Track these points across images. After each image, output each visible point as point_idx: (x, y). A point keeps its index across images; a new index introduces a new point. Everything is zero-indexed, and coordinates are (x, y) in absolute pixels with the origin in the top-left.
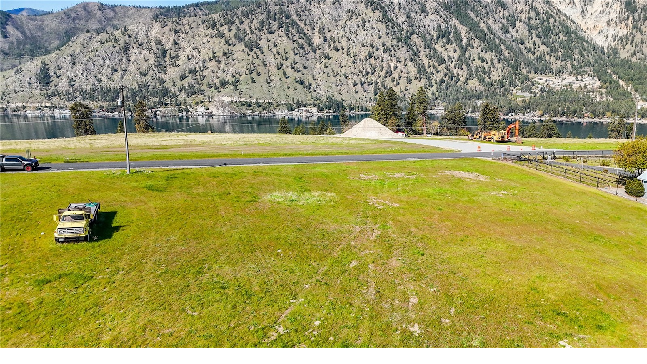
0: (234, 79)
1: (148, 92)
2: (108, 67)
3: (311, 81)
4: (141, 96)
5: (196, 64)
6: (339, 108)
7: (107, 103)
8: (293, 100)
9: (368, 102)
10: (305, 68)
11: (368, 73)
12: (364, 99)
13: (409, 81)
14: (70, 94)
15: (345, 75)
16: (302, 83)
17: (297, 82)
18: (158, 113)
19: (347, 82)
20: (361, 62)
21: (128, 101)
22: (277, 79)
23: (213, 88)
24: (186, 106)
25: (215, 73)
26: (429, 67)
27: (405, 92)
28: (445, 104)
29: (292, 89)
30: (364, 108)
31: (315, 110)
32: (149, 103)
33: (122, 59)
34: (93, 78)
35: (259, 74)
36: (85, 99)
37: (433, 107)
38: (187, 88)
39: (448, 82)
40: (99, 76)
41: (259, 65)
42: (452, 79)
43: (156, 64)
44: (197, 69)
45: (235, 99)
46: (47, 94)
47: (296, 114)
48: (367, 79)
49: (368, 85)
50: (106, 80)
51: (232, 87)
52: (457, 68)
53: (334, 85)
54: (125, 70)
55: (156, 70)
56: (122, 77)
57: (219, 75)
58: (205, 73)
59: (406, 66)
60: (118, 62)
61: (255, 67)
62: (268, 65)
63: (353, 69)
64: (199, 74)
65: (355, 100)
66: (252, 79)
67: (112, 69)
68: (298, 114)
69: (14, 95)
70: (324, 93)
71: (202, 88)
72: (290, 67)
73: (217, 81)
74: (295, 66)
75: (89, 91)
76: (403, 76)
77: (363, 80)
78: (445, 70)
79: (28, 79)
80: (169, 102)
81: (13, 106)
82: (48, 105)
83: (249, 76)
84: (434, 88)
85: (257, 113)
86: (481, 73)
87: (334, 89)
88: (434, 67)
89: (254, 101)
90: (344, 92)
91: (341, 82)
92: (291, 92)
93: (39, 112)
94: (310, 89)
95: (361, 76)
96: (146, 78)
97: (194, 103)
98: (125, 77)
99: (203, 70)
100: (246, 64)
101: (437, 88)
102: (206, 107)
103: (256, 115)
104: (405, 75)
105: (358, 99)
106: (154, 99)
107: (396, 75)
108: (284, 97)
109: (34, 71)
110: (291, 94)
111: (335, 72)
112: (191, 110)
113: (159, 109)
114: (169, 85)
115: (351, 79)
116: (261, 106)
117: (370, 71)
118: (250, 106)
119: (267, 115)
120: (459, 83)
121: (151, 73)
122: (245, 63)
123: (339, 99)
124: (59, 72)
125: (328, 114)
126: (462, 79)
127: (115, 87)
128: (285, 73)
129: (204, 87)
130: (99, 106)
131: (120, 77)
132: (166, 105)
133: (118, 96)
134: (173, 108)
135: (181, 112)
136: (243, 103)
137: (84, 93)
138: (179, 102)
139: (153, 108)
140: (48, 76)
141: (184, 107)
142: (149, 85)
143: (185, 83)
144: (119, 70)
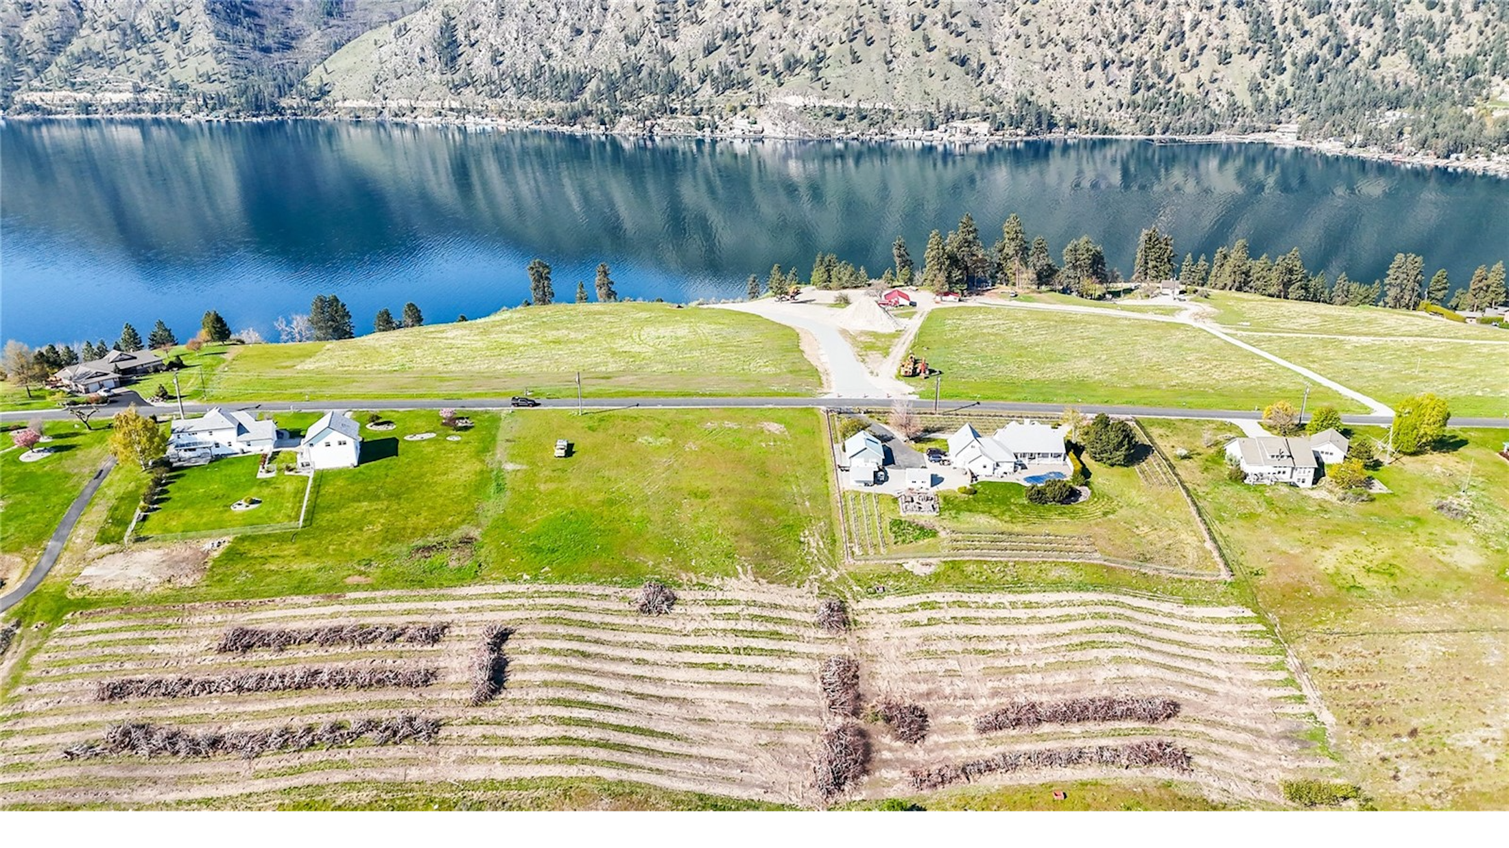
0: (813, 54)
1: (640, 81)
2: (565, 24)
3: (986, 56)
4: (626, 91)
5: (739, 17)
6: (1039, 124)
7: (562, 103)
8: (938, 104)
9: (1113, 111)
10: (976, 25)
11: (1123, 39)
12: (1106, 102)
13: (1225, 59)
14: (494, 83)
15: (1067, 44)
16: (963, 62)
17: (952, 60)
18: (657, 129)
19: (1070, 61)
20: (1111, 10)
21: (599, 101)
22: (908, 53)
23: (769, 74)
24: (712, 116)
25: (777, 41)
26: (1283, 21)
27: (1208, 86)
28: (1306, 117)
29: (939, 76)
30: (1101, 124)
31: (983, 128)
32: (640, 107)
33: (591, 7)
34: (537, 48)
35: (869, 42)
36: (520, 94)
37: (1274, 126)
38: (716, 73)
39: (1325, 61)
40: (549, 44)
41: (871, 21)
42: (1338, 54)
43: (658, 17)
44: (740, 30)
45: (813, 101)
46: (453, 81)
47: (939, 137)
48: (1119, 52)
49: (1121, 68)
50: (560, 54)
51: (807, 73)
52: (1357, 24)
53: (1037, 67)
54: (597, 32)
55: (657, 30)
56: (591, 48)
57: (783, 43)
58: (756, 40)
59: (1222, 18)
60: (583, 13)
61: (861, 24)
62: (891, 20)
63: (1087, 28)
64: (743, 42)
65: (1083, 105)
66: (853, 53)
67: (571, 28)
68: (946, 136)
69: (395, 82)
70: (1011, 87)
71: (746, 75)
72: (940, 23)
73: (778, 59)
74: (954, 20)
75: (528, 76)
76: (1210, 46)
77: (1110, 54)
78: (1324, 29)
79: (418, 50)
80: (678, 106)
81: (393, 105)
82: (455, 105)
83: (848, 45)
84: (1286, 79)
85: (854, 134)
86: (1419, 38)
87: (1037, 78)
88: (1296, 20)
89: (853, 105)
90: (1059, 86)
91: (1054, 59)
92: (935, 85)
93: (439, 119)
94: (980, 76)
95: (1105, 45)
96: (637, 49)
97: (728, 108)
98: (597, 47)
99: (751, 32)
100: (843, 17)
101: (1293, 77)
102: (751, 119)
103: (854, 139)
104: (1216, 43)
105: (1090, 103)
106: (649, 99)
107: (1192, 43)
108: (917, 96)
109: (428, 33)
110: (935, 90)
111: (1045, 35)
112: (720, 124)
113: (659, 121)
114: (679, 67)
115: (1079, 53)
116: (865, 117)
117: (1130, 33)
118: (842, 117)
119: (877, 138)
120: (1356, 64)
121: (647, 37)
122: (840, 16)
123: (1044, 100)
124: (474, 35)
125: (1013, 139)
126: (1366, 54)
127: (577, 70)
128: (927, 40)
129: (751, 72)
130: (545, 109)
131: (587, 46)
132: (673, 111)
133: (581, 89)
134: (685, 118)
135: (700, 127)
136: (829, 110)
137: (518, 81)
138: (697, 107)
139: (646, 119)
140: (453, 43)
141: (708, 118)
142: (643, 65)
143: (714, 62)
144: (586, 31)
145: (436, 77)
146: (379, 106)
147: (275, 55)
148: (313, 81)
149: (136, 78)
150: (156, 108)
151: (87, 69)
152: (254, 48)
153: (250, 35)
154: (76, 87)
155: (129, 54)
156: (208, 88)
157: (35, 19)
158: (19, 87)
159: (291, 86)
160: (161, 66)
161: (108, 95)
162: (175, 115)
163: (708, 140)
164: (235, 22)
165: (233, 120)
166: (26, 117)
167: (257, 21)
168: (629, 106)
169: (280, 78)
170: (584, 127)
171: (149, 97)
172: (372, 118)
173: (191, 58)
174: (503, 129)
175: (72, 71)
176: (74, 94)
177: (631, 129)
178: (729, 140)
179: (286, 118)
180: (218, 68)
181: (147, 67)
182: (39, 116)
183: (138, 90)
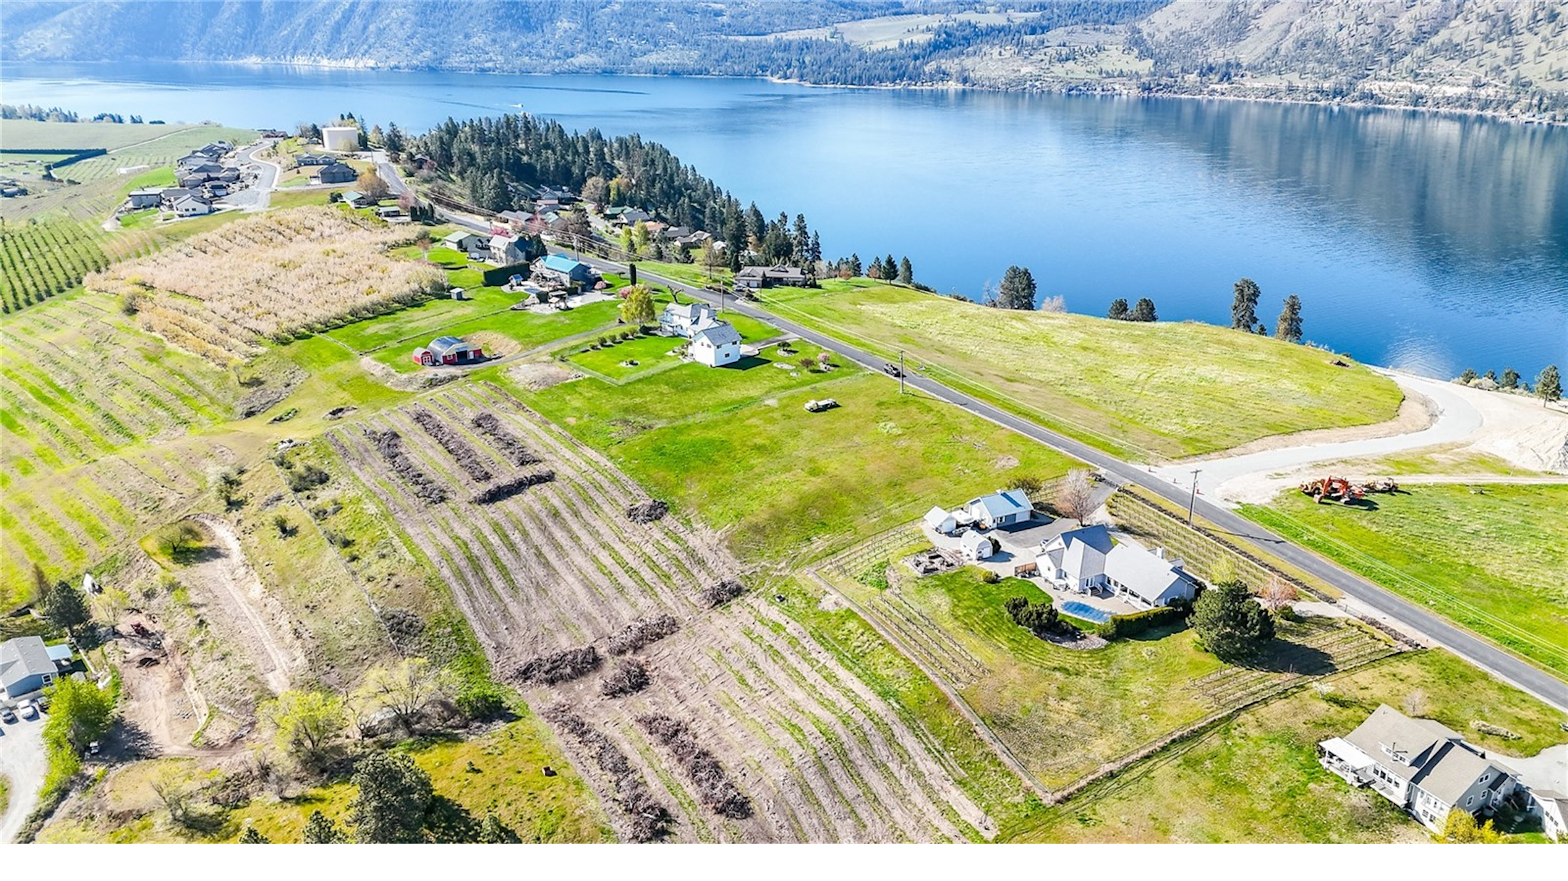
149: (1481, 72)
150: (1486, 105)
151: (1438, 61)
154: (1419, 78)
155: (1487, 47)
156: (1553, 87)
157: (1417, 9)
158: (1368, 75)
160: (1515, 60)
161: (1446, 88)
162: (1503, 115)
165: (1557, 124)
166: (1358, 105)
171: (1483, 93)
173: (1553, 53)
175: (1424, 61)
176: (1414, 86)
181: (1499, 61)
182: (1370, 104)
183: (1477, 85)
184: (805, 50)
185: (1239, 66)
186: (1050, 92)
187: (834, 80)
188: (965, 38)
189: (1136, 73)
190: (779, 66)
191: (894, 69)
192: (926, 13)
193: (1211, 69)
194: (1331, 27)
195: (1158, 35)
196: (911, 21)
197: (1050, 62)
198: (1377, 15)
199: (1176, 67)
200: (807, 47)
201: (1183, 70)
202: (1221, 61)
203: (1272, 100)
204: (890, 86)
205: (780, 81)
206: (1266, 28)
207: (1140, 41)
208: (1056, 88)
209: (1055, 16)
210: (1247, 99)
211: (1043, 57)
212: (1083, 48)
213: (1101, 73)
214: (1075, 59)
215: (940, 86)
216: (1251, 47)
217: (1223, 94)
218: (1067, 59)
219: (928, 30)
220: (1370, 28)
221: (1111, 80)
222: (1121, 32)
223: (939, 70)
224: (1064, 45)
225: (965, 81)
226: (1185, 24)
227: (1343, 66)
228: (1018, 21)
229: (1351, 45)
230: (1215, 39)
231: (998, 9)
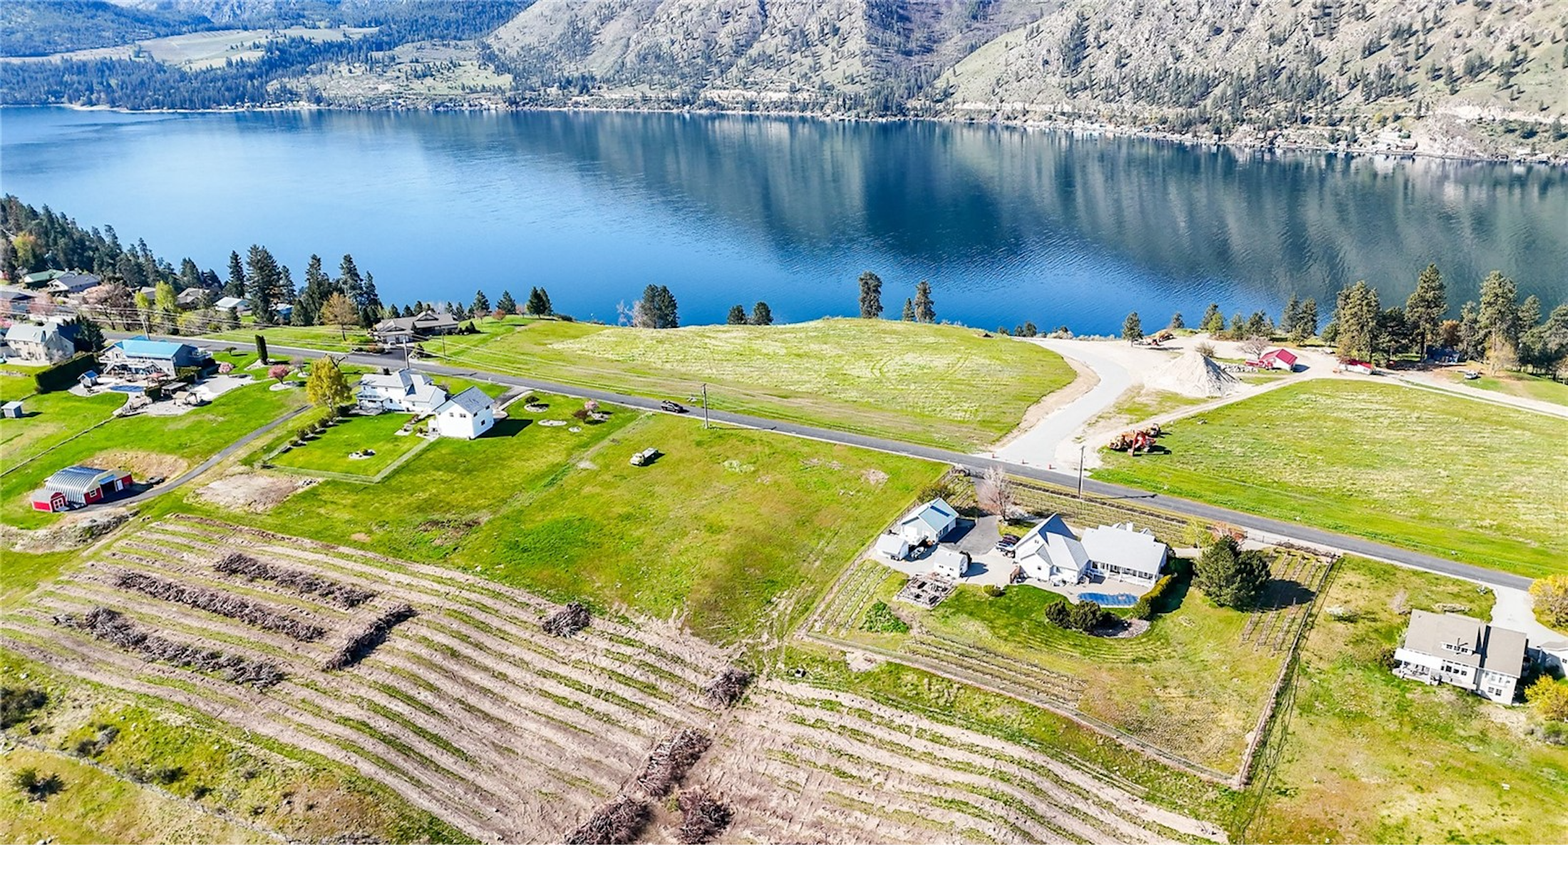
0: (1508, 56)
1: (1275, 86)
2: (1204, 23)
4: (1255, 98)
5: (1420, 11)
7: (1179, 110)
14: (1113, 86)
18: (1280, 139)
21: (1221, 108)
23: (1442, 80)
24: (1353, 128)
25: (1463, 39)
32: (1267, 115)
34: (1167, 49)
36: (1137, 99)
38: (1372, 77)
40: (1181, 45)
43: (1316, 13)
44: (1417, 26)
45: (1495, 113)
46: (1072, 84)
50: (1191, 56)
51: (1495, 79)
54: (1239, 31)
55: (1311, 28)
56: (1227, 49)
57: (1470, 43)
58: (1432, 39)
60: (1227, 10)
64: (1417, 41)
67: (1211, 27)
69: (1015, 84)
71: (1411, 79)
73: (1459, 62)
75: (1150, 79)
79: (1044, 52)
80: (1313, 115)
81: (1007, 108)
82: (1067, 109)
85: (1543, 157)
89: (1550, 120)
93: (1048, 122)
96: (1281, 49)
97: (1376, 119)
98: (1235, 48)
99: (1431, 29)
102: (1404, 132)
103: (1542, 162)
106: (1281, 106)
109: (1058, 36)
112: (1362, 137)
113: (1285, 132)
114: (1327, 70)
118: (1531, 134)
121: (1298, 34)
124: (1104, 36)
127: (1205, 74)
129: (1419, 76)
130: (1159, 116)
131: (1224, 46)
132: (1305, 120)
133: (1204, 95)
134: (1319, 129)
135: (1334, 140)
136: (1513, 126)
137: (1138, 84)
138: (1337, 116)
139: (1269, 129)
140: (1083, 45)
141: (1347, 129)
142: (1284, 68)
143: (1371, 66)
144: (1226, 29)
145: (1055, 80)
146: (994, 109)
147: (915, 58)
148: (940, 84)
149: (794, 79)
150: (804, 107)
151: (759, 70)
152: (897, 52)
153: (897, 39)
154: (748, 86)
155: (793, 57)
156: (850, 89)
157: (731, 25)
158: (706, 85)
159: (920, 88)
160: (816, 68)
161: (770, 94)
162: (818, 114)
163: (1341, 155)
164: (886, 27)
165: (861, 120)
166: (705, 112)
167: (908, 25)
168: (1254, 113)
169: (913, 81)
170: (1195, 135)
171: (800, 97)
172: (984, 120)
173: (842, 61)
174: (1110, 135)
175: (747, 71)
176: (745, 92)
177: (1249, 139)
178: (1368, 156)
179: (908, 119)
180: (862, 70)
181: (805, 69)
182: (715, 111)
183: (794, 90)
184: (107, 72)
185: (593, 79)
186: (416, 110)
187: (158, 104)
188: (302, 55)
189: (499, 88)
190: (77, 90)
191: (229, 89)
192: (246, 29)
193: (569, 82)
194: (665, 41)
195: (508, 51)
196: (232, 37)
197: (407, 79)
198: (700, 30)
199: (535, 81)
200: (109, 69)
201: (543, 84)
202: (576, 74)
203: (631, 110)
204: (231, 109)
205: (84, 108)
206: (607, 43)
207: (492, 57)
208: (421, 105)
209: (394, 32)
210: (609, 110)
211: (399, 74)
212: (438, 63)
213: (463, 89)
214: (432, 75)
215: (290, 107)
216: (599, 60)
217: (586, 105)
218: (425, 76)
219: (256, 47)
220: (697, 43)
221: (475, 95)
222: (470, 48)
223: (284, 89)
224: (417, 61)
225: (318, 100)
226: (531, 40)
227: (683, 76)
228: (356, 37)
229: (686, 58)
230: (564, 54)
231: (328, 25)
